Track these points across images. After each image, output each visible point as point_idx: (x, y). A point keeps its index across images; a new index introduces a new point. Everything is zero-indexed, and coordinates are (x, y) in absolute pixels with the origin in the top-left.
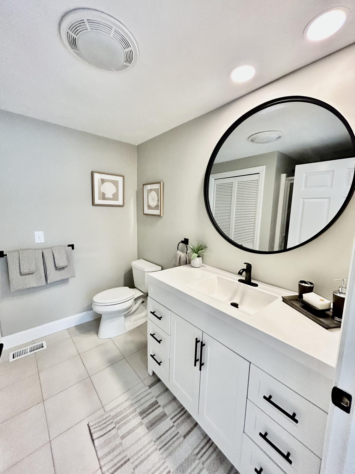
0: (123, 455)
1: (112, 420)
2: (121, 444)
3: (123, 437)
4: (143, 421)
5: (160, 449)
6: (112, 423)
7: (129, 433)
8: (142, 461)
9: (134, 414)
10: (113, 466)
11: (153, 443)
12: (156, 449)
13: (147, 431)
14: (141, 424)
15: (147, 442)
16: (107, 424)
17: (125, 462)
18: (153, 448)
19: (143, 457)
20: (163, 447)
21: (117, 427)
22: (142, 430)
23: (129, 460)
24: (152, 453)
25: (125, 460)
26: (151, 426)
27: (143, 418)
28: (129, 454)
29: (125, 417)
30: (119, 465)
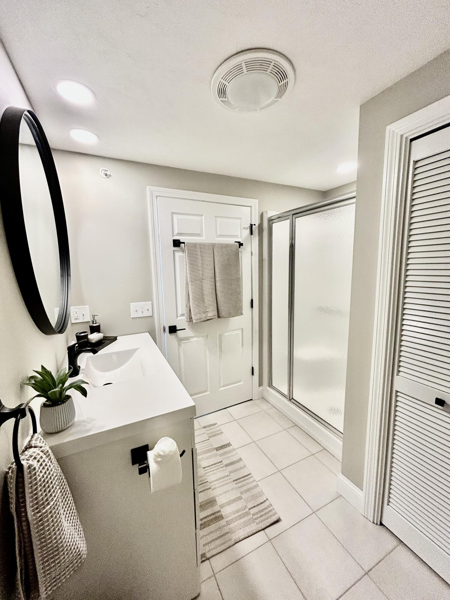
0: (240, 485)
1: (254, 517)
2: (242, 493)
3: (240, 498)
4: (219, 509)
5: (207, 482)
6: (253, 515)
7: (234, 501)
8: (224, 478)
9: (229, 519)
10: (246, 479)
11: (212, 488)
12: (210, 483)
13: (217, 499)
14: (222, 506)
15: (217, 489)
16: (259, 515)
17: (236, 480)
18: (213, 484)
19: (223, 480)
20: (205, 483)
21: (247, 510)
22: (221, 500)
23: (234, 481)
24: (215, 481)
25: (237, 481)
26: (210, 502)
27: (219, 511)
28: (234, 485)
29: (240, 517)
30: (242, 479)
